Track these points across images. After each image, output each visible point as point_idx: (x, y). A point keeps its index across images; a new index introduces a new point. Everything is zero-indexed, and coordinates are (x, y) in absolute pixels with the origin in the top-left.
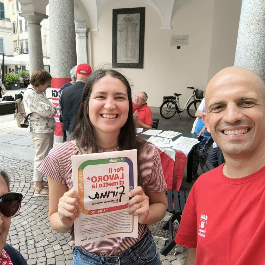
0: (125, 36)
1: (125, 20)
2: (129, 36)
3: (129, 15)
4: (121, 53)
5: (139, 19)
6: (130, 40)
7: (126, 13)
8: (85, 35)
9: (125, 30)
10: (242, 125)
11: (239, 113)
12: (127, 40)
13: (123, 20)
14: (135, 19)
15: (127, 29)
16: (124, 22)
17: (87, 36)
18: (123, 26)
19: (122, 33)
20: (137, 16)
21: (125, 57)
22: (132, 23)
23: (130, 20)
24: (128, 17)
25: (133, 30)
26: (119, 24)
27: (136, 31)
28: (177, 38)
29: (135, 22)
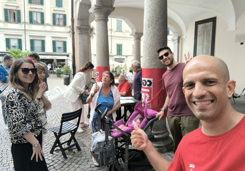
0: (202, 39)
1: (203, 28)
2: (205, 38)
3: (205, 24)
4: (199, 50)
5: (212, 25)
6: (205, 41)
7: (203, 23)
8: (177, 41)
9: (203, 35)
10: (206, 99)
11: (204, 90)
12: (203, 42)
13: (201, 28)
14: (209, 26)
15: (204, 34)
16: (202, 30)
17: (179, 42)
18: (201, 32)
19: (201, 37)
20: (210, 24)
21: (201, 53)
22: (207, 29)
23: (206, 27)
24: (204, 25)
25: (208, 34)
26: (199, 31)
27: (209, 35)
28: (241, 36)
29: (209, 28)
